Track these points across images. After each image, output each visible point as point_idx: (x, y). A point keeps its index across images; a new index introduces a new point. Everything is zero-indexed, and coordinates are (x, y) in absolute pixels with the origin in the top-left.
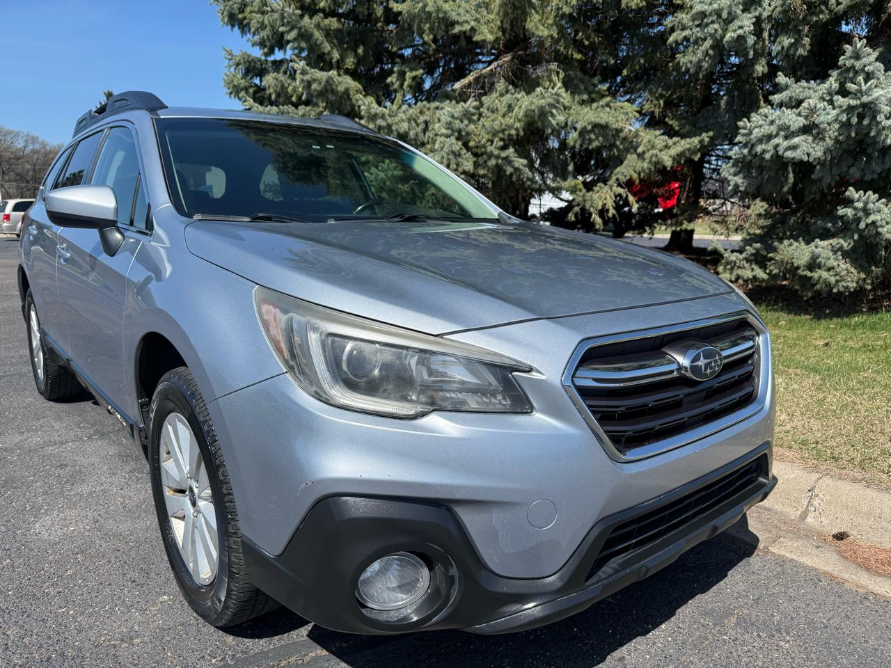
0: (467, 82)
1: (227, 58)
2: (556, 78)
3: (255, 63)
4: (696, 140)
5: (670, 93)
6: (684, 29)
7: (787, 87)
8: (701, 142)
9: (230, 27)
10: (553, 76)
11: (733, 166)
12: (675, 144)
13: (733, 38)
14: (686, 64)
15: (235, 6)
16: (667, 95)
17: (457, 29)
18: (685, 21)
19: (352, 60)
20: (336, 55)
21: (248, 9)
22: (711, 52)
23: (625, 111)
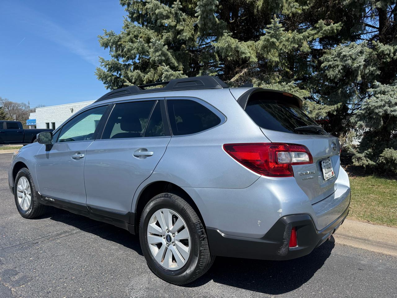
0: (236, 78)
1: (101, 62)
2: (278, 78)
3: (118, 65)
4: (336, 106)
5: (315, 86)
6: (329, 61)
7: (378, 86)
8: (337, 107)
9: (104, 48)
10: (276, 78)
11: (356, 117)
12: (325, 107)
13: (357, 66)
14: (330, 75)
15: (116, 38)
16: (315, 87)
17: (243, 56)
18: (330, 58)
19: (182, 66)
20: (176, 64)
21: (123, 40)
22: (341, 71)
23: (305, 94)
